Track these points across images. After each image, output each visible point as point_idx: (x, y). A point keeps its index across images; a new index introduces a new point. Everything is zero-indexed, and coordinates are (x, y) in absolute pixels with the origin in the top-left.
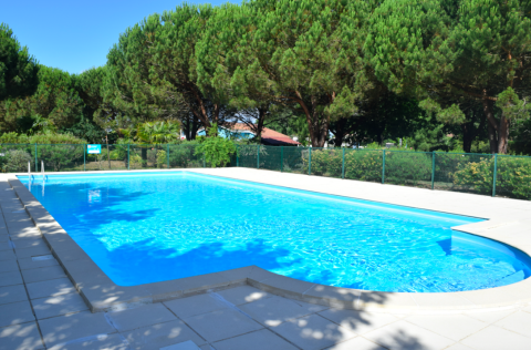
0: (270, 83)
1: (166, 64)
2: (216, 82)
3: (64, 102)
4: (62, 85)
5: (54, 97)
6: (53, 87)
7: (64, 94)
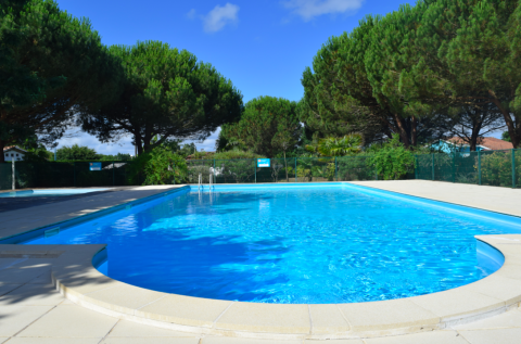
0: (442, 82)
1: (349, 78)
2: (386, 90)
3: (284, 127)
4: (283, 112)
5: (277, 123)
6: (276, 114)
7: (284, 120)
